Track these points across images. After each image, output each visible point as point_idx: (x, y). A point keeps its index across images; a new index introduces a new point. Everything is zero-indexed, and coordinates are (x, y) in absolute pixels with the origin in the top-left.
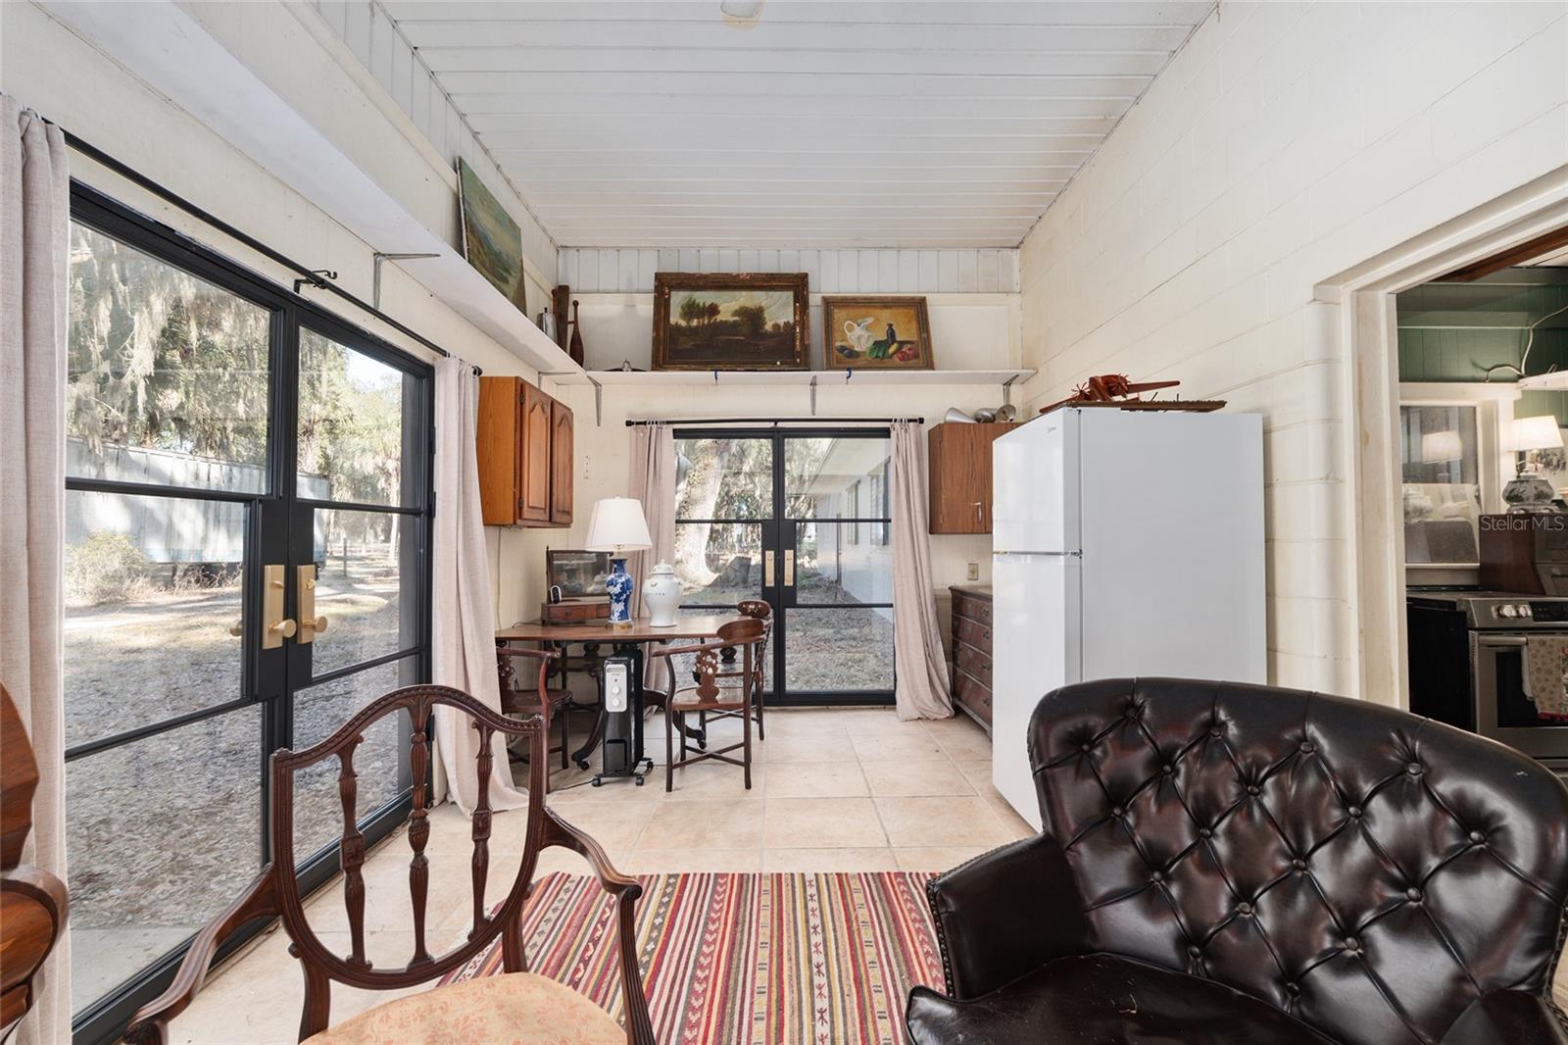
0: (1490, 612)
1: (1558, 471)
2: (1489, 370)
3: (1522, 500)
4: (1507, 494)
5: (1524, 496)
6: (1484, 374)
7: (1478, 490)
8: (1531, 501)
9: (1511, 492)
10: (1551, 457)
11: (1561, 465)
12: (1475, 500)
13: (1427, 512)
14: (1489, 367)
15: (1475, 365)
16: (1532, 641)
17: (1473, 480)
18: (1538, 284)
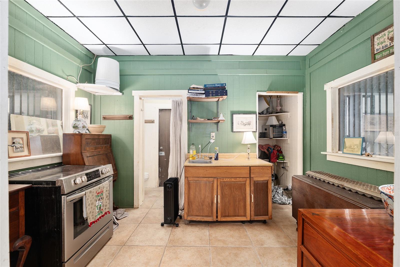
0: (71, 182)
1: (86, 119)
2: (68, 76)
3: (78, 128)
4: (73, 125)
5: (79, 127)
6: (66, 77)
7: (62, 123)
8: (81, 129)
9: (75, 125)
10: (84, 114)
11: (87, 117)
12: (61, 127)
13: (42, 131)
14: (68, 75)
15: (63, 71)
16: (87, 192)
17: (61, 119)
18: (83, 52)
